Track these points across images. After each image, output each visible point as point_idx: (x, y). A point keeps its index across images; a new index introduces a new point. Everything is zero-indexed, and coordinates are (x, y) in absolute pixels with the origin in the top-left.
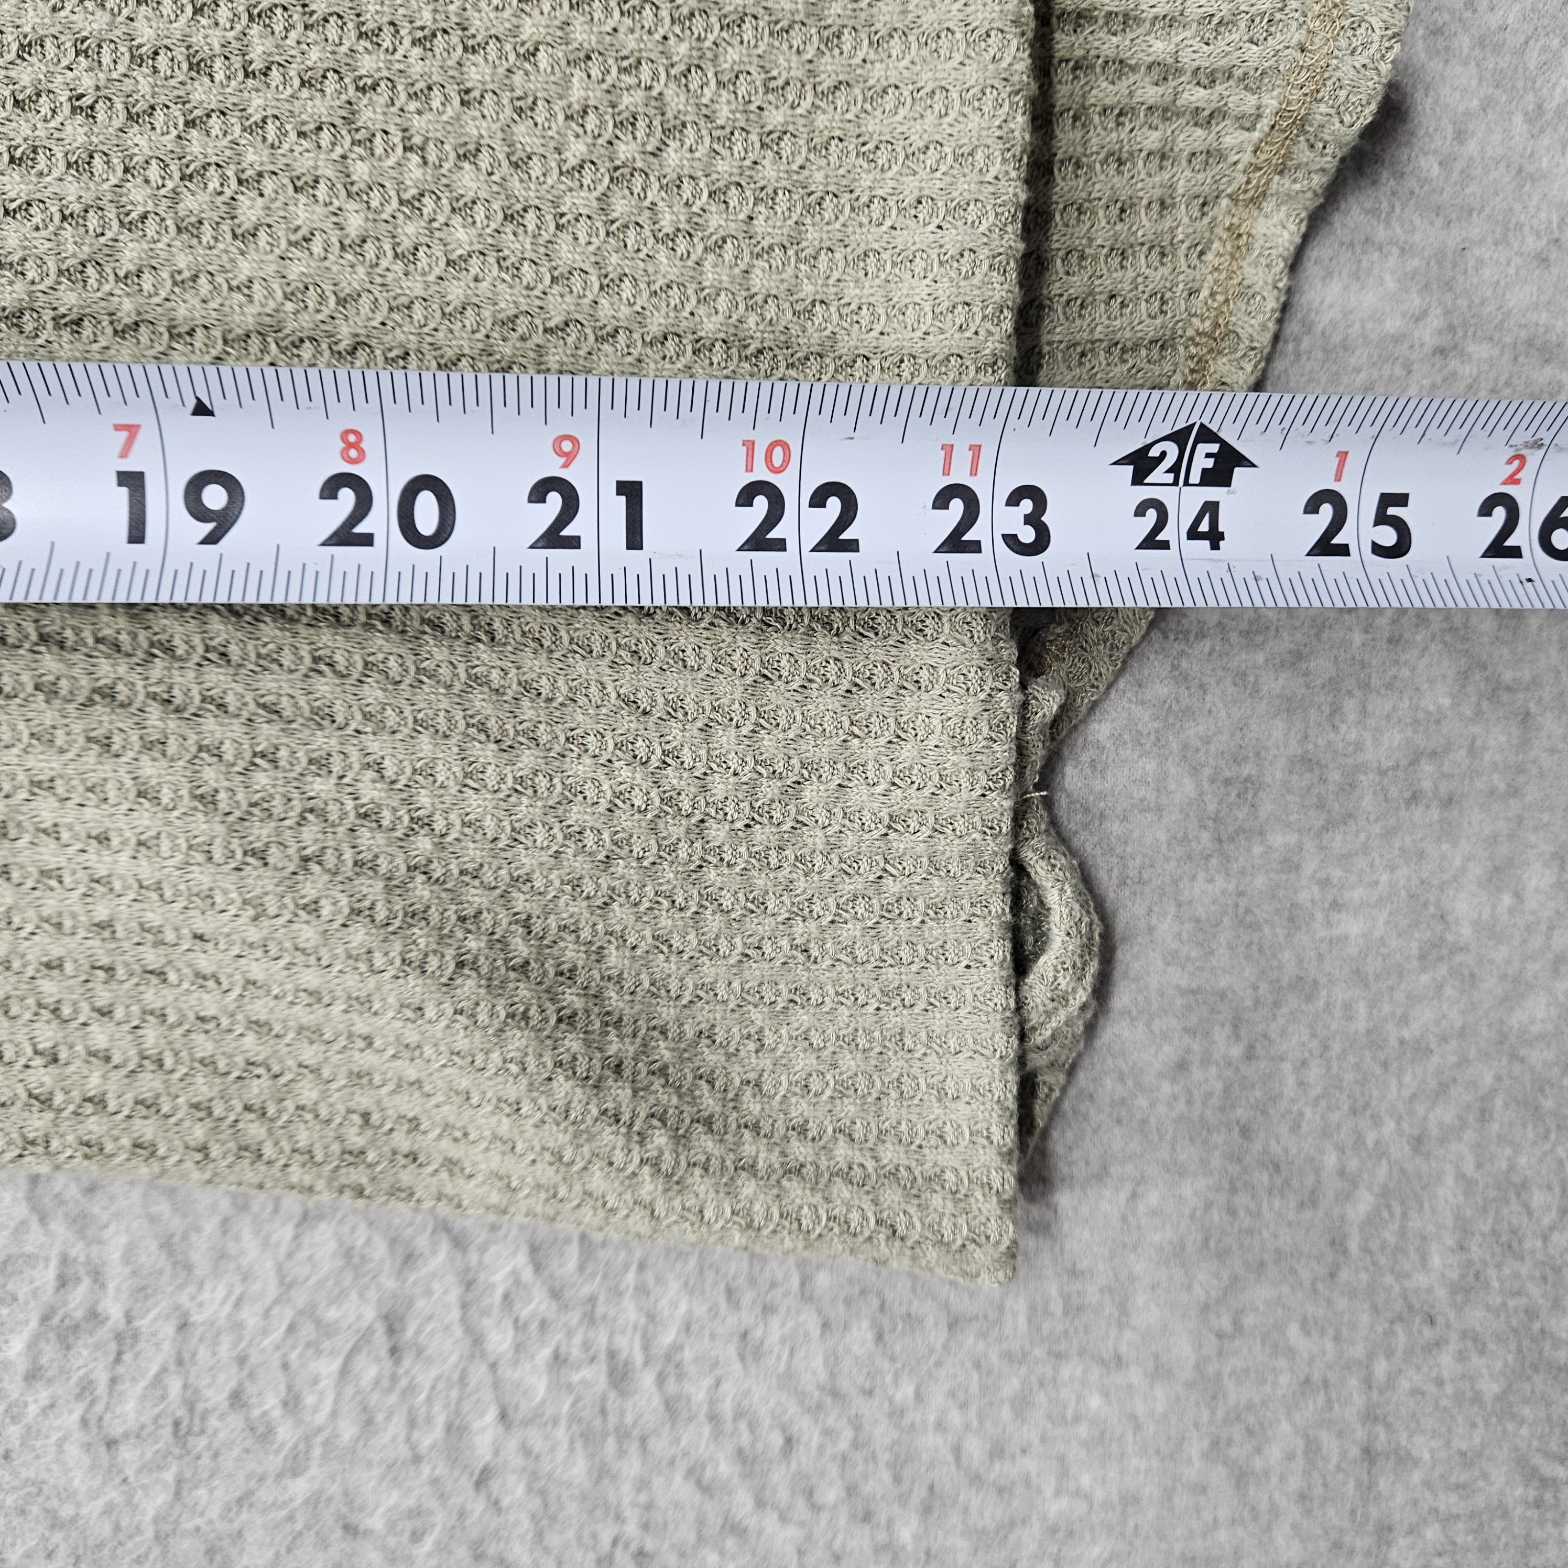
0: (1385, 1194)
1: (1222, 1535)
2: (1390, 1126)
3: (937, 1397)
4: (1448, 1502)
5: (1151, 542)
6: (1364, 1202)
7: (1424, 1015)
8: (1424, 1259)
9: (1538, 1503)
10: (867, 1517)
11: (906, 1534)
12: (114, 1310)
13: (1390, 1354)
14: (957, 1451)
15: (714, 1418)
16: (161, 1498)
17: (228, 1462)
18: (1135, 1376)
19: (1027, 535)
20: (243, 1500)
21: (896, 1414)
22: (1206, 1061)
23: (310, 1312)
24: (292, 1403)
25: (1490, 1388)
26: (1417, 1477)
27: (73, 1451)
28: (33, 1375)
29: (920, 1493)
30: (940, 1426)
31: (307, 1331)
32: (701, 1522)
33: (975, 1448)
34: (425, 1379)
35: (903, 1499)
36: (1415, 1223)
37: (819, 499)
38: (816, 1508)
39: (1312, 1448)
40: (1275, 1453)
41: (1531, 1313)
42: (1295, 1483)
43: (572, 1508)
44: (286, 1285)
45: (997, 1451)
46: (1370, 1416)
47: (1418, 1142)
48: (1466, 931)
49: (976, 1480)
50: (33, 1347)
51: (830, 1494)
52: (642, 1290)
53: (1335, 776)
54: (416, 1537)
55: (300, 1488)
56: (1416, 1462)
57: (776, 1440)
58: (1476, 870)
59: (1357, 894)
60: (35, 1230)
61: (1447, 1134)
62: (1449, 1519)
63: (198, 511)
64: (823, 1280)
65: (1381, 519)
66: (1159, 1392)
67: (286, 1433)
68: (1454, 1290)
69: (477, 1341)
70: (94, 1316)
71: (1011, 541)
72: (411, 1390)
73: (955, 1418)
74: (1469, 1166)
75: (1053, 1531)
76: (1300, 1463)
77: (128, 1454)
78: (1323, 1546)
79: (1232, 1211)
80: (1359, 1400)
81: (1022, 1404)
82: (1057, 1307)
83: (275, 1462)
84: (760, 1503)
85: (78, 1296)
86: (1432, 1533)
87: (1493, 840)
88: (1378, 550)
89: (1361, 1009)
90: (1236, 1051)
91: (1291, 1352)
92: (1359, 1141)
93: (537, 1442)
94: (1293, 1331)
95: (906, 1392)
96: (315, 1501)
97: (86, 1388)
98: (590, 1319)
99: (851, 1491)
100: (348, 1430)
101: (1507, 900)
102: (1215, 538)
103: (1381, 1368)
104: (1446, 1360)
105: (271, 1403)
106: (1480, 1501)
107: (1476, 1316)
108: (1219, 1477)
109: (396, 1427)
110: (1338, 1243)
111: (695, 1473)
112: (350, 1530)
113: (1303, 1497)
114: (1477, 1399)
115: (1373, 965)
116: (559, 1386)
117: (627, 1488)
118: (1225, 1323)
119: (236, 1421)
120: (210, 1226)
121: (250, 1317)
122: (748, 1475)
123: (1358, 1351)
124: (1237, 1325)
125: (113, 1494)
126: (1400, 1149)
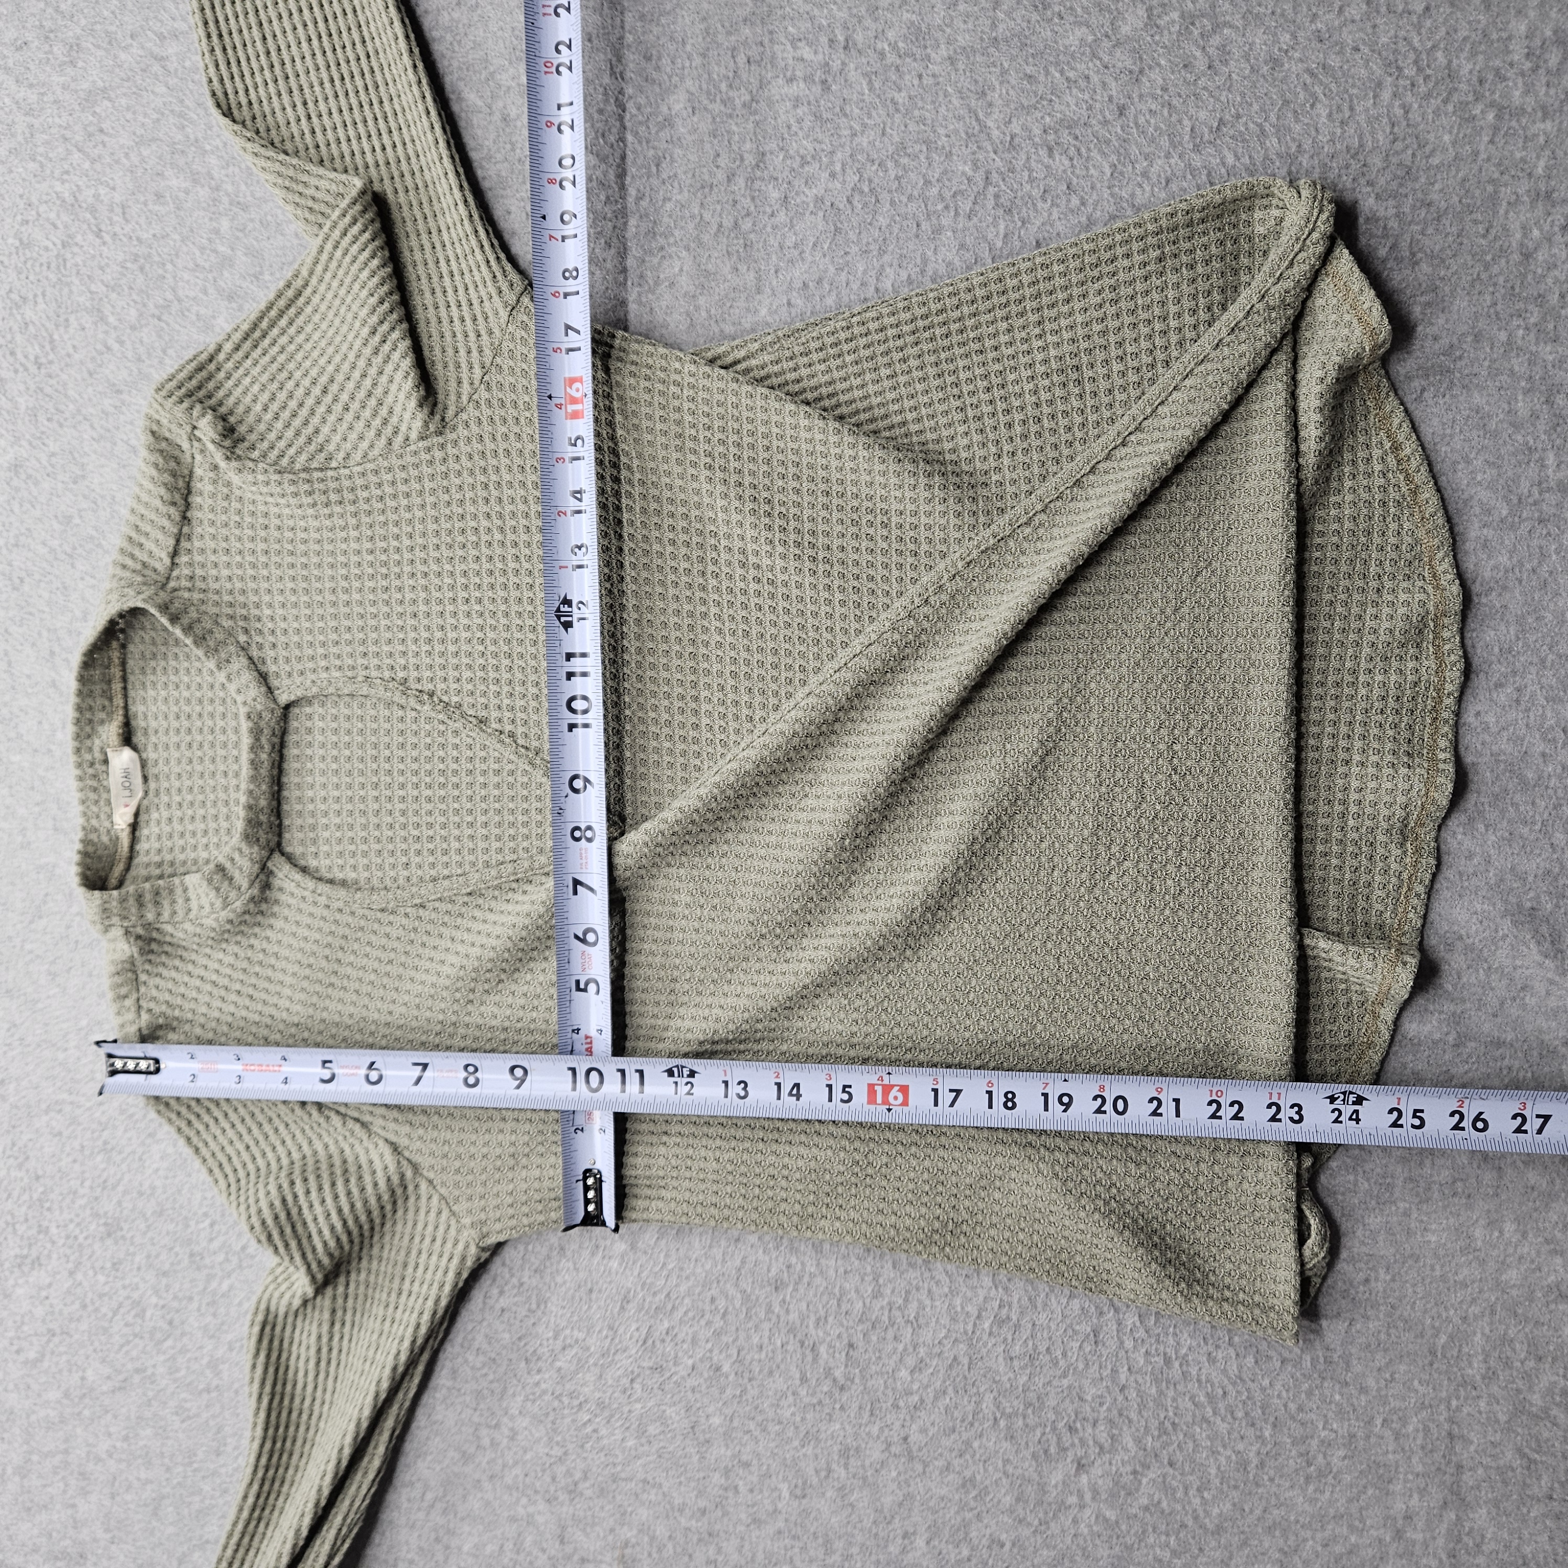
0: (1451, 1337)
1: (1390, 1456)
2: (1452, 1312)
3: (1278, 1386)
4: (1486, 1460)
5: (1336, 1121)
6: (1443, 1339)
7: (1466, 1271)
8: (1470, 1364)
9: (1529, 1468)
10: (1253, 1425)
11: (1267, 1434)
12: (1014, 1318)
13: (1458, 1398)
14: (1285, 1406)
15: (1199, 1381)
16: (1025, 1378)
17: (1045, 1370)
18: (1352, 1390)
19: (1296, 1117)
20: (1049, 1382)
21: (1263, 1389)
22: (1377, 1279)
23: (1071, 1326)
24: (1064, 1354)
25: (1503, 1418)
26: (1472, 1448)
27: (1001, 1359)
28: (990, 1334)
29: (1272, 1419)
30: (1279, 1396)
31: (1070, 1332)
32: (1194, 1416)
33: (1292, 1406)
34: (1105, 1353)
35: (1266, 1421)
36: (1465, 1350)
37: (1232, 1105)
38: (1234, 1419)
39: (1426, 1430)
40: (1410, 1428)
41: (1518, 1391)
42: (1419, 1442)
43: (1151, 1404)
44: (1064, 1317)
45: (1300, 1409)
46: (1451, 1421)
47: (1464, 1319)
48: (1479, 1243)
49: (1293, 1418)
50: (991, 1327)
51: (1240, 1414)
52: (1175, 1334)
53: (1422, 1184)
54: (1101, 1404)
55: (1065, 1382)
56: (1472, 1442)
57: (1220, 1392)
58: (1482, 1222)
59: (1433, 1227)
60: (993, 1292)
61: (1476, 1318)
62: (1487, 1468)
63: (1061, 1103)
64: (1236, 1339)
65: (1414, 1116)
66: (1363, 1398)
67: (1062, 1363)
68: (1484, 1378)
69: (1122, 1343)
70: (1008, 1318)
71: (1291, 1119)
72: (1101, 1355)
73: (1284, 1394)
74: (1487, 1331)
75: (1323, 1442)
76: (1421, 1435)
77: (1016, 1363)
78: (1433, 1468)
79: (1389, 1335)
80: (1445, 1414)
81: (1310, 1393)
82: (1322, 1360)
83: (1059, 1373)
84: (1215, 1413)
85: (1004, 1311)
86: (1480, 1471)
87: (1489, 1211)
88: (1413, 1126)
89: (1438, 1267)
90: (1388, 1278)
91: (1417, 1391)
92: (1439, 1316)
93: (1140, 1381)
94: (1416, 1383)
95: (1266, 1382)
96: (1069, 1387)
97: (1005, 1339)
98: (1158, 1341)
99: (1247, 1414)
100: (1081, 1366)
101: (1496, 1234)
102: (1358, 1120)
103: (1454, 1403)
104: (1482, 1404)
105: (1059, 1353)
106: (1501, 1462)
107: (1495, 1389)
108: (1388, 1433)
109: (1096, 1366)
110: (1433, 1353)
111: (1192, 1398)
112: (1081, 1399)
113: (1423, 1448)
114: (1497, 1421)
115: (1441, 1252)
116: (1147, 1362)
117: (1169, 1402)
118: (1388, 1376)
119: (1048, 1357)
120: (1043, 1295)
121: (1053, 1327)
122: (1210, 1402)
123: (1444, 1394)
124: (1393, 1379)
125: (1011, 1375)
126: (1457, 1320)
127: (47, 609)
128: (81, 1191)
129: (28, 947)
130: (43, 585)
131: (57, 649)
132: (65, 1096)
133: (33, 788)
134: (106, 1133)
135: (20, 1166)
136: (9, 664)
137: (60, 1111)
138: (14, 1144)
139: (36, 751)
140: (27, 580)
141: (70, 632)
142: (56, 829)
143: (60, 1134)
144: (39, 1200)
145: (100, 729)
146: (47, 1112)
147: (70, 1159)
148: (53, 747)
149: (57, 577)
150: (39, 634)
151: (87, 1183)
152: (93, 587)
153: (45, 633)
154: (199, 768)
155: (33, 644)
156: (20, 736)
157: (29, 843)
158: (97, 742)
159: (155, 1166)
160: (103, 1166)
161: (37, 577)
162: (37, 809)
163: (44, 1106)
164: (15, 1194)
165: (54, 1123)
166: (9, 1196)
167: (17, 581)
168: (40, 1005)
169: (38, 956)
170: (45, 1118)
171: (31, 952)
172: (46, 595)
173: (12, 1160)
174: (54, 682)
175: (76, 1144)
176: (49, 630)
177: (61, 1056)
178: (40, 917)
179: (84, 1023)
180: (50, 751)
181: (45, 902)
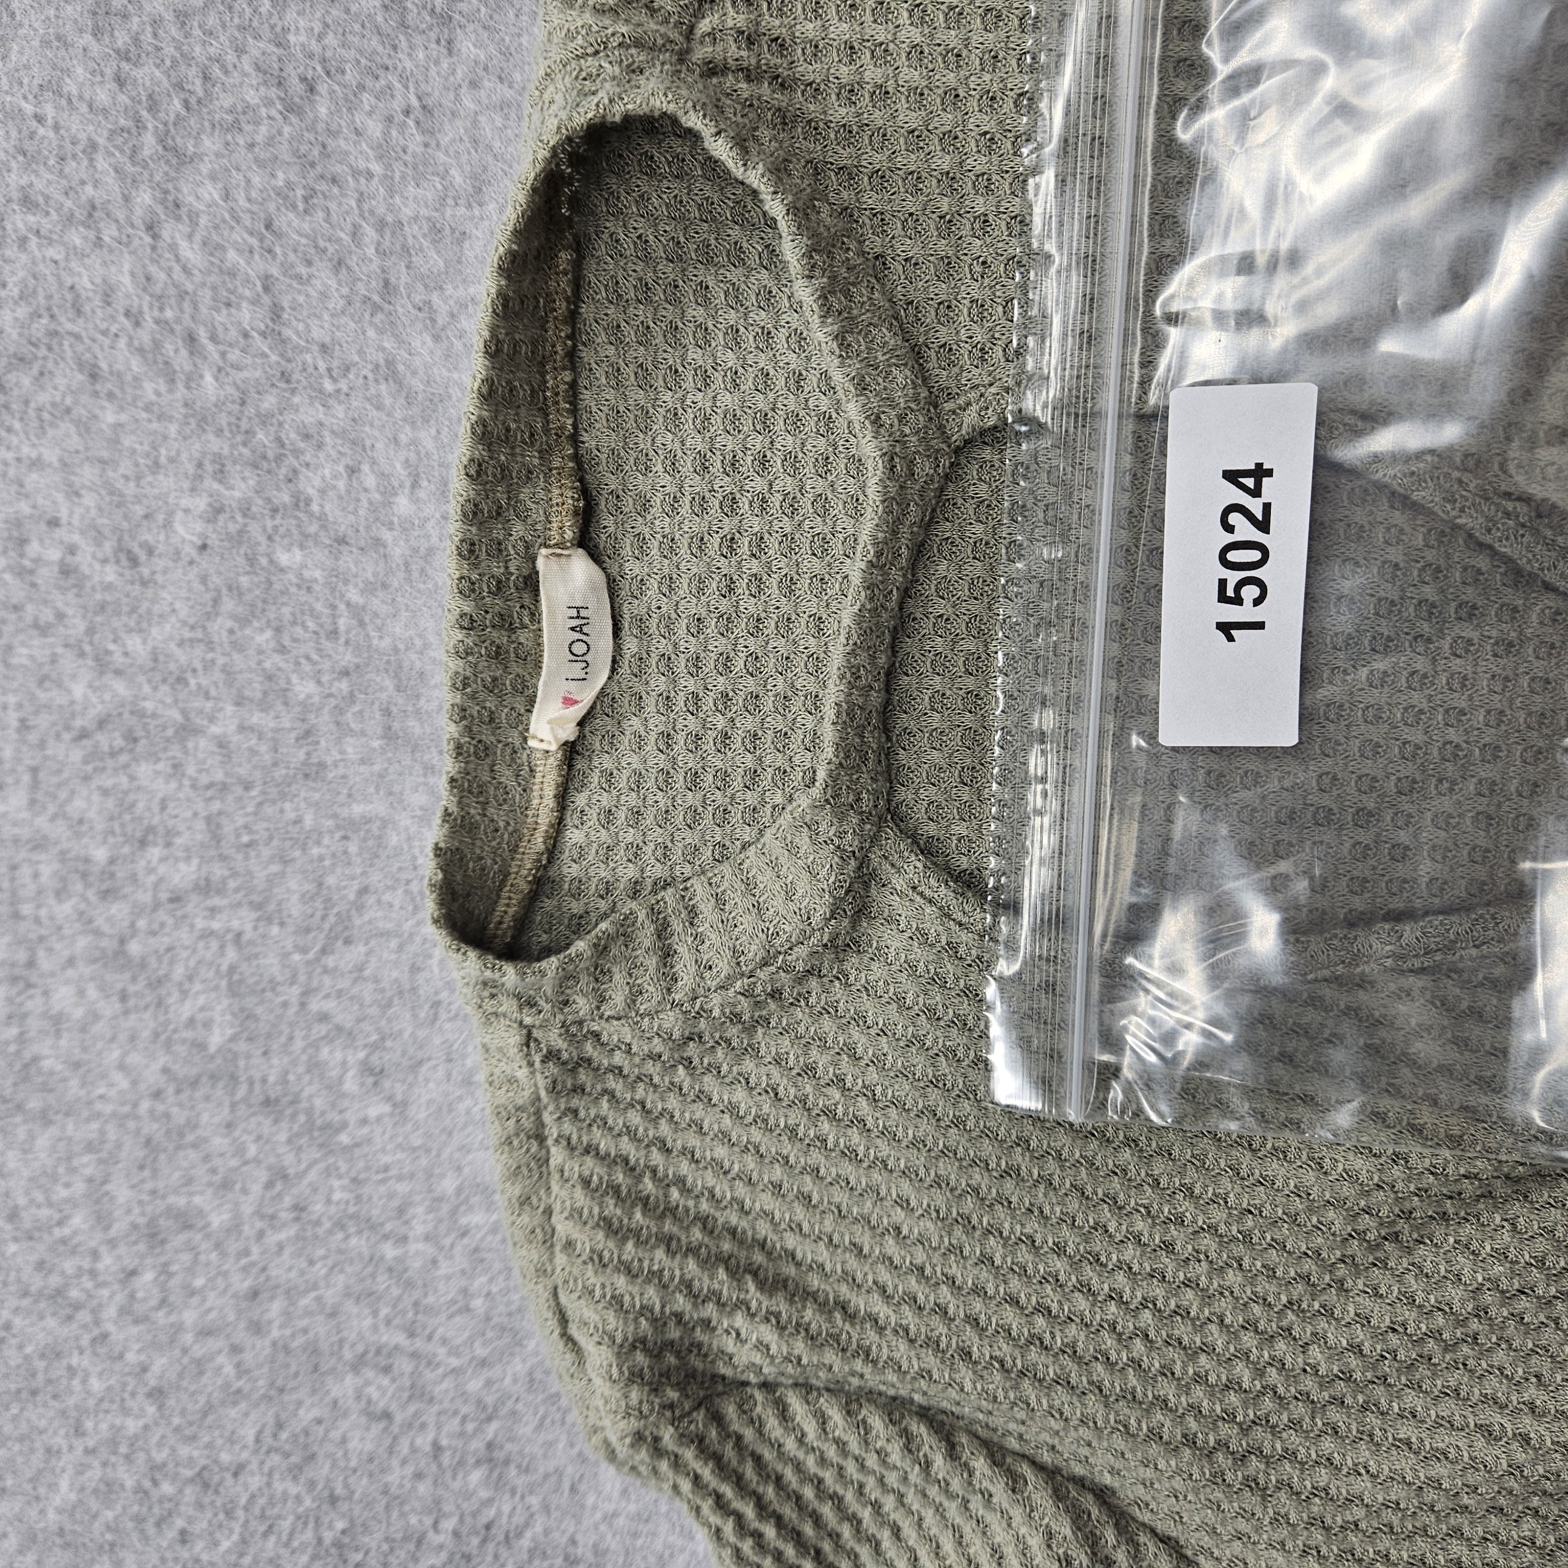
127: (377, 168)
128: (435, 1539)
129: (315, 1005)
130: (367, 99)
131: (401, 277)
132: (400, 1338)
133: (334, 634)
134: (491, 1429)
135: (295, 1472)
136: (276, 312)
137: (387, 1370)
138: (280, 1426)
139: (342, 541)
140: (322, 88)
141: (436, 231)
142: (389, 735)
143: (386, 1415)
144: (337, 1544)
145: (525, 494)
146: (357, 1365)
147: (409, 1470)
148: (387, 536)
149: (404, 80)
150: (355, 233)
151: (449, 1525)
152: (503, 106)
153: (369, 233)
154: (750, 605)
155: (339, 264)
156: (300, 502)
157: (322, 765)
158: (518, 529)
159: (610, 1507)
160: (484, 1494)
161: (351, 76)
162: (344, 685)
163: (348, 1354)
164: (286, 1525)
165: (372, 1392)
166: (270, 1530)
167: (296, 87)
168: (344, 1138)
169: (339, 1029)
170: (350, 1381)
171: (324, 1017)
172: (374, 128)
173: (276, 1458)
174: (390, 363)
175: (424, 1441)
176: (381, 225)
177: (390, 1251)
178: (348, 942)
179: (449, 1185)
180: (378, 542)
181: (360, 908)
